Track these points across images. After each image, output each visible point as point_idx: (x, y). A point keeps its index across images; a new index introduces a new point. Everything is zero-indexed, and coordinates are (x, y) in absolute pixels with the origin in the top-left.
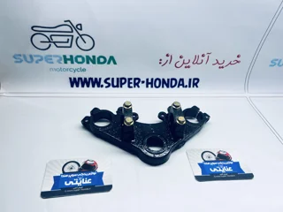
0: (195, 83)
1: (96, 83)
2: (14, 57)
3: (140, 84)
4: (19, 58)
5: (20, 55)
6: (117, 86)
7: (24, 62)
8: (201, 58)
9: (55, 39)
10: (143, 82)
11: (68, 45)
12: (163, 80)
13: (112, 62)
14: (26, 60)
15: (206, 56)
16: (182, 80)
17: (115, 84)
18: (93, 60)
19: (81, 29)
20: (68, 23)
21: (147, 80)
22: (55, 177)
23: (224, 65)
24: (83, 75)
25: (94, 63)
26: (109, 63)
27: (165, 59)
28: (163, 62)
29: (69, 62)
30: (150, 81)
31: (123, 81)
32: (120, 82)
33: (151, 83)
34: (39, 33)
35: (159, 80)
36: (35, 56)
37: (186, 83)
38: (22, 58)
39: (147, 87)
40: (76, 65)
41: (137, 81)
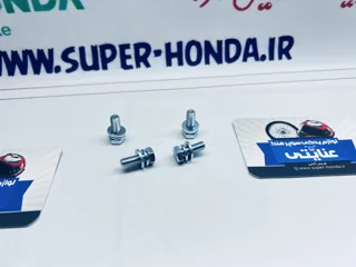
0: (283, 46)
1: (41, 61)
3: (151, 59)
6: (95, 67)
10: (158, 53)
12: (208, 44)
16: (252, 42)
17: (89, 62)
21: (168, 46)
30: (174, 49)
31: (108, 53)
32: (101, 57)
33: (178, 55)
35: (197, 44)
37: (263, 49)
39: (169, 63)
41: (142, 51)
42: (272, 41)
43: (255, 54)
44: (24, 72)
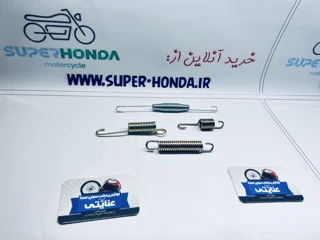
0: (205, 82)
1: (96, 80)
2: (5, 50)
3: (146, 83)
4: (10, 51)
5: (11, 47)
6: (120, 85)
7: (16, 56)
8: (212, 55)
9: (51, 30)
10: (149, 81)
11: (66, 37)
12: (172, 79)
13: (114, 57)
14: (18, 53)
15: (218, 53)
16: (191, 79)
17: (118, 82)
18: (93, 55)
19: (80, 20)
20: (66, 12)
21: (154, 78)
22: (73, 200)
23: (237, 63)
24: (83, 72)
25: (94, 58)
26: (111, 59)
27: (173, 55)
28: (171, 59)
29: (66, 56)
30: (156, 80)
31: (127, 79)
32: (123, 81)
33: (158, 82)
34: (33, 22)
35: (167, 78)
36: (29, 49)
37: (196, 83)
38: (14, 50)
39: (154, 86)
40: (74, 61)
41: (142, 80)
42: (200, 79)
43: (193, 85)
44: (88, 84)
